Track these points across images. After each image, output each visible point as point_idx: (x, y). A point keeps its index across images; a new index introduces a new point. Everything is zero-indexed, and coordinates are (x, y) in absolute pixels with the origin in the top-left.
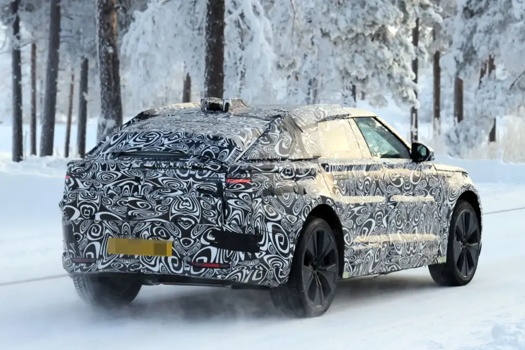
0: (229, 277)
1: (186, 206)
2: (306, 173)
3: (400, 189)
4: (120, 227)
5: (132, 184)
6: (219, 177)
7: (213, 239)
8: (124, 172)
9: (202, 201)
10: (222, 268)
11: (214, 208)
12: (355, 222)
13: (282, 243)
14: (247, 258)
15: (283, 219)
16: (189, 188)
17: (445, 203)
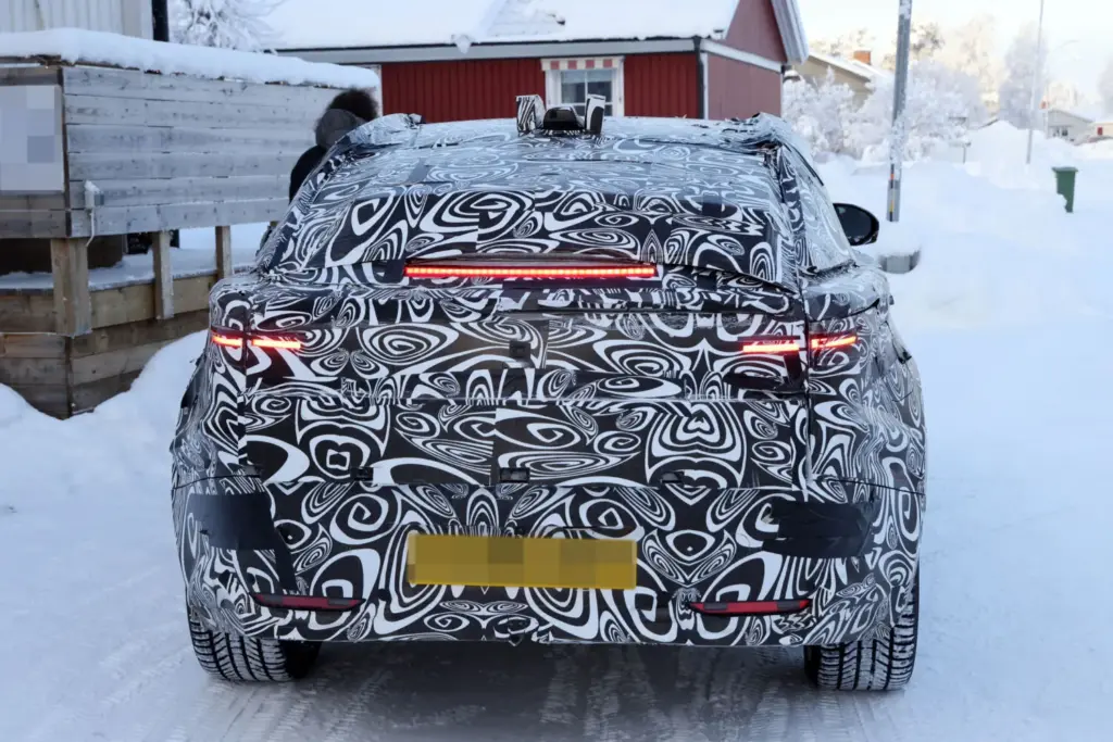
1: (698, 434)
4: (460, 506)
5: (504, 365)
6: (789, 333)
7: (774, 528)
8: (465, 325)
9: (748, 415)
10: (785, 613)
11: (786, 433)
13: (908, 515)
14: (851, 574)
15: (911, 444)
16: (701, 371)
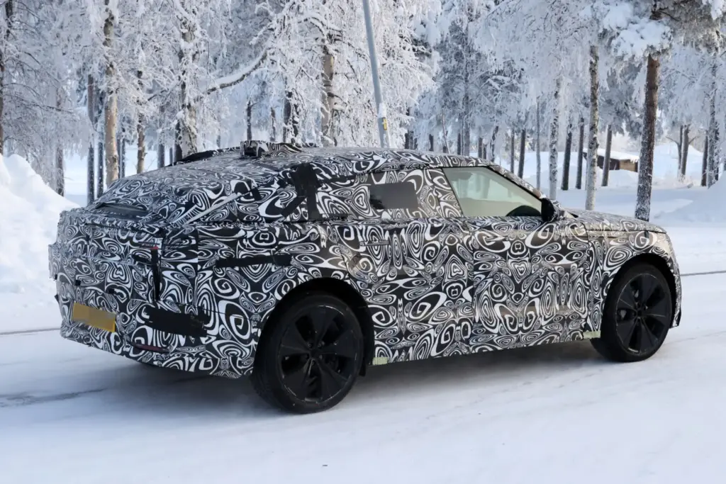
0: (166, 365)
1: (119, 276)
2: (298, 239)
6: (156, 242)
7: (148, 317)
9: (133, 271)
11: (145, 280)
13: (240, 327)
14: (188, 343)
15: (243, 298)
16: (126, 252)
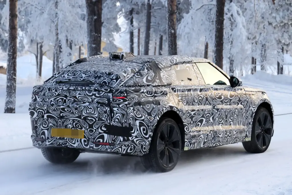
0: (114, 151)
1: (90, 111)
2: (161, 93)
3: (222, 101)
4: (57, 122)
5: (63, 99)
6: (109, 95)
7: (105, 129)
8: (59, 92)
9: (99, 109)
10: (110, 145)
11: (106, 112)
12: (192, 120)
13: (145, 132)
14: (124, 140)
15: (146, 119)
16: (93, 101)
17: (250, 109)
